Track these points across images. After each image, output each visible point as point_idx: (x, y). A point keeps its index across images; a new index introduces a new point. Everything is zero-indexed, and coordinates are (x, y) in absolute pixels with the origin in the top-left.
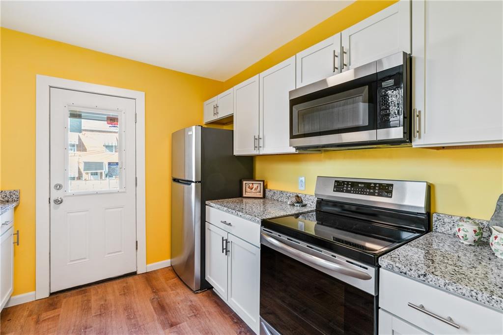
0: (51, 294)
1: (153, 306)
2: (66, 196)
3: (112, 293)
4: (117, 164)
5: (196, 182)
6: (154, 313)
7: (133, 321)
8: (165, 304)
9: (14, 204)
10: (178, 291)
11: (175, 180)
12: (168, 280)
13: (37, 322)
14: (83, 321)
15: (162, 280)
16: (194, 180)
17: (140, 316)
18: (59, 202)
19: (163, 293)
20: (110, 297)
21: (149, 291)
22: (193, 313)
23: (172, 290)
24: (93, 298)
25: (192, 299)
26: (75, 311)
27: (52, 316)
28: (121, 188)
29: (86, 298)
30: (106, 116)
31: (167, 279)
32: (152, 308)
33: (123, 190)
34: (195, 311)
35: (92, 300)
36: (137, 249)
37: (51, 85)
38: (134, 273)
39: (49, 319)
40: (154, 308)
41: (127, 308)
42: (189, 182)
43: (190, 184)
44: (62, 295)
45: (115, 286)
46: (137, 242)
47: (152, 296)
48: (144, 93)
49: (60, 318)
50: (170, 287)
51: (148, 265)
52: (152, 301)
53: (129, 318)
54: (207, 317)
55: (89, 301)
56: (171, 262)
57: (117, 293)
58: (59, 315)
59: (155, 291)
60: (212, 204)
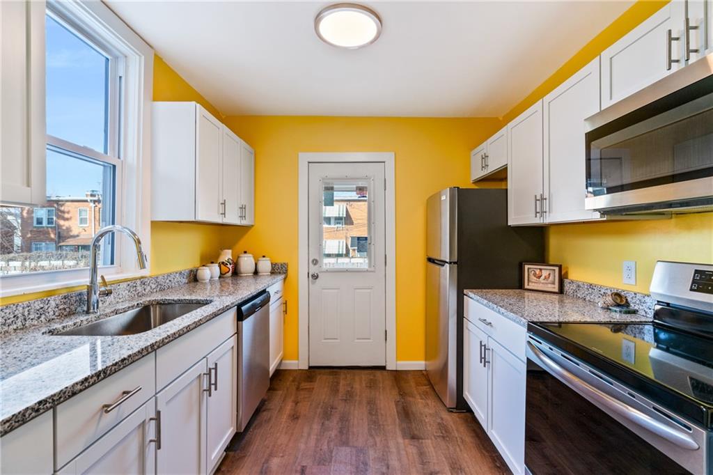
0: (310, 368)
1: (397, 408)
2: (320, 272)
3: (359, 383)
4: (366, 238)
5: (450, 263)
6: (396, 417)
7: (374, 417)
8: (410, 412)
9: (283, 276)
10: (429, 402)
11: (430, 260)
12: (419, 386)
13: (298, 389)
14: (331, 401)
15: (413, 384)
16: (448, 260)
17: (382, 415)
18: (315, 277)
19: (411, 399)
20: (357, 386)
21: (395, 392)
22: (442, 433)
23: (422, 399)
24: (342, 382)
25: (443, 416)
26: (326, 390)
27: (308, 387)
28: (370, 266)
29: (335, 380)
30: (355, 186)
31: (418, 384)
32: (395, 410)
33: (372, 269)
34: (444, 432)
35: (341, 384)
36: (386, 339)
37: (310, 161)
38: (383, 368)
39: (306, 389)
40: (397, 411)
41: (371, 403)
42: (442, 263)
43: (443, 265)
44: (317, 370)
45: (363, 376)
46: (386, 331)
47: (398, 398)
48: (393, 153)
49: (314, 392)
50: (419, 394)
51: (399, 362)
52: (397, 403)
53: (370, 413)
54: (459, 445)
55: (338, 383)
56: (426, 365)
57: (364, 385)
58: (313, 388)
59: (403, 393)
60: (471, 294)
